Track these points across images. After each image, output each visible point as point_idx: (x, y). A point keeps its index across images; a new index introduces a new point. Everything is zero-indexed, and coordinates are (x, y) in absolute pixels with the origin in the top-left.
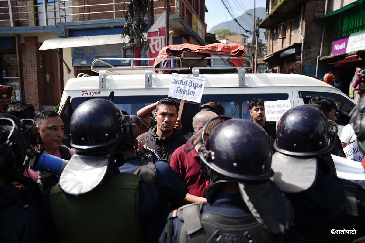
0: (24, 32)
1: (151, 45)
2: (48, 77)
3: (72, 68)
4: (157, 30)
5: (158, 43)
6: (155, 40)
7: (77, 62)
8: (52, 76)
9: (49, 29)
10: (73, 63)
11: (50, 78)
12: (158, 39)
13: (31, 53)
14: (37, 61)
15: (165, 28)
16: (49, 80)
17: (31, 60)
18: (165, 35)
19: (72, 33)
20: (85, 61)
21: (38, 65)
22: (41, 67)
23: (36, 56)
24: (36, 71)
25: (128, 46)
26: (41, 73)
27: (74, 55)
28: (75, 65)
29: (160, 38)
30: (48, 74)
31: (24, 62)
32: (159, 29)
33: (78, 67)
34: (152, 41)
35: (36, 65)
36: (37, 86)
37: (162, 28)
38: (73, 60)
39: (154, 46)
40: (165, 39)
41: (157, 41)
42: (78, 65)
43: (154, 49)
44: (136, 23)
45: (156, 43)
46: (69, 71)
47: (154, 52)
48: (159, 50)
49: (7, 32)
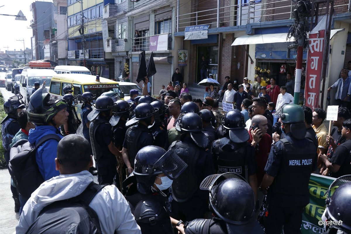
0: (225, 31)
1: (310, 46)
2: (239, 65)
3: (254, 60)
4: (317, 32)
5: (317, 44)
6: (314, 41)
7: (258, 55)
8: (242, 65)
9: (241, 28)
10: (255, 56)
11: (240, 67)
12: (318, 40)
13: (228, 46)
14: (232, 52)
15: (325, 30)
16: (240, 68)
17: (228, 52)
19: (257, 31)
20: (265, 55)
21: (232, 55)
22: (235, 57)
23: (231, 49)
24: (231, 60)
25: (291, 46)
26: (234, 62)
27: (257, 49)
28: (257, 58)
29: (319, 39)
30: (239, 63)
31: (223, 53)
32: (319, 31)
33: (259, 59)
34: (312, 42)
35: (231, 56)
36: (230, 72)
37: (322, 30)
38: (256, 53)
39: (313, 46)
40: (324, 40)
41: (316, 42)
42: (260, 58)
43: (313, 49)
44: (300, 26)
45: (315, 44)
46: (252, 62)
47: (312, 52)
48: (317, 50)
49: (213, 31)
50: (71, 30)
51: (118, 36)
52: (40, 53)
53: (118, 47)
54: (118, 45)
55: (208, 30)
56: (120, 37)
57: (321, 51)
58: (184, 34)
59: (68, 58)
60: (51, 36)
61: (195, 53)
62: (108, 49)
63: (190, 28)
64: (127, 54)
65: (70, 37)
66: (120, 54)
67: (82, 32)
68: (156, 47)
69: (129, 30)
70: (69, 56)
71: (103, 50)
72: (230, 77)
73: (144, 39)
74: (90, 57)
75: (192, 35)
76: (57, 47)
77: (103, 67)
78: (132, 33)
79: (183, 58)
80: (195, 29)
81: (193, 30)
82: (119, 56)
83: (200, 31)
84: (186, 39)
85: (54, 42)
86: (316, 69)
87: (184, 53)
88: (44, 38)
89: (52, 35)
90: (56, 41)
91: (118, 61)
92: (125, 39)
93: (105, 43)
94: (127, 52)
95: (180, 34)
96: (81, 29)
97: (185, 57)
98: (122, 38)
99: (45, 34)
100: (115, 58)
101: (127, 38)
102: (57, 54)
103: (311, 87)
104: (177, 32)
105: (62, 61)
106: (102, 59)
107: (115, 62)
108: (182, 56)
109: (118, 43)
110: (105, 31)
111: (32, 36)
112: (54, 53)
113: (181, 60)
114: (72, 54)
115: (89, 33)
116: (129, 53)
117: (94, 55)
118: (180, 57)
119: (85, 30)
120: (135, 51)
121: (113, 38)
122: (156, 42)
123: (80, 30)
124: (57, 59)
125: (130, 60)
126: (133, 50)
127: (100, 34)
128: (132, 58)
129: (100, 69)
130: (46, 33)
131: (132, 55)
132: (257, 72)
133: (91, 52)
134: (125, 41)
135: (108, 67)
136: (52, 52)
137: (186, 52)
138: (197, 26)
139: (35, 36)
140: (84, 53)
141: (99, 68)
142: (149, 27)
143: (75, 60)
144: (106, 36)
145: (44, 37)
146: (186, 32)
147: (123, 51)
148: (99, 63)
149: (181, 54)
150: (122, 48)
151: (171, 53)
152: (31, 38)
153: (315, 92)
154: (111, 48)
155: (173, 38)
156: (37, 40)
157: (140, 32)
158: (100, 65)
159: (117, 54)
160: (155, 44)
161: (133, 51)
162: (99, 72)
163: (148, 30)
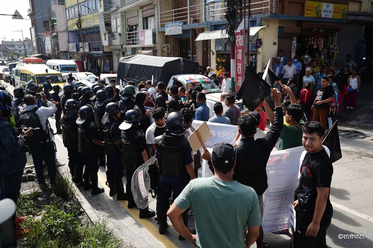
3: (215, 52)
5: (240, 40)
7: (217, 48)
10: (215, 48)
14: (202, 45)
15: (243, 30)
17: (200, 45)
18: (244, 35)
20: (221, 47)
22: (205, 49)
23: (202, 42)
24: (202, 52)
26: (205, 53)
27: (216, 43)
28: (216, 50)
29: (241, 36)
31: (197, 46)
32: (241, 30)
34: (237, 38)
35: (202, 48)
38: (215, 46)
39: (238, 42)
40: (244, 37)
41: (240, 38)
42: (218, 50)
43: (238, 44)
45: (239, 40)
46: (213, 54)
47: (238, 46)
48: (240, 45)
49: (186, 27)
50: (70, 23)
51: (114, 30)
52: (41, 45)
53: (113, 41)
54: (114, 39)
55: (182, 26)
56: (115, 31)
57: (243, 45)
58: (165, 29)
59: (70, 51)
60: (51, 28)
61: (177, 46)
62: (105, 43)
63: (169, 25)
64: (122, 47)
65: (69, 30)
66: (117, 47)
67: (79, 26)
68: (144, 41)
69: (122, 25)
70: (70, 48)
71: (101, 43)
72: (202, 66)
73: (136, 34)
74: (90, 50)
75: (171, 30)
76: (57, 39)
77: (103, 59)
78: (125, 28)
79: (166, 51)
80: (172, 25)
81: (171, 26)
82: (116, 49)
83: (176, 27)
84: (166, 34)
85: (54, 34)
86: (241, 59)
87: (167, 47)
88: (44, 30)
89: (51, 26)
90: (57, 33)
91: (116, 54)
92: (119, 34)
93: (103, 37)
94: (122, 46)
95: (161, 30)
96: (79, 24)
97: (168, 50)
98: (117, 32)
99: (44, 25)
100: (113, 51)
101: (121, 32)
102: (59, 46)
103: (239, 73)
104: (160, 27)
105: (64, 54)
106: (101, 52)
107: (113, 55)
108: (165, 49)
109: (114, 37)
110: (102, 25)
111: (31, 26)
112: (56, 45)
113: (164, 52)
114: (73, 47)
115: (87, 26)
116: (124, 47)
117: (94, 48)
118: (163, 50)
119: (82, 24)
120: (129, 44)
121: (109, 32)
122: (143, 36)
123: (77, 24)
124: (59, 52)
125: (125, 53)
126: (127, 43)
127: (98, 27)
128: (127, 51)
129: (101, 62)
130: (46, 23)
131: (126, 48)
132: (217, 62)
133: (91, 45)
134: (120, 36)
135: (108, 60)
136: (53, 44)
137: (168, 45)
138: (174, 23)
139: (34, 27)
140: (83, 46)
141: (100, 60)
142: (138, 23)
143: (77, 53)
144: (103, 29)
145: (44, 28)
146: (166, 27)
147: (118, 45)
148: (100, 55)
149: (164, 47)
150: (117, 42)
151: (156, 47)
152: (30, 29)
153: (241, 77)
154: (108, 42)
155: (157, 33)
156: (36, 31)
157: (132, 26)
158: (100, 58)
159: (113, 47)
160: (143, 38)
161: (127, 45)
162: (100, 65)
163: (138, 25)
